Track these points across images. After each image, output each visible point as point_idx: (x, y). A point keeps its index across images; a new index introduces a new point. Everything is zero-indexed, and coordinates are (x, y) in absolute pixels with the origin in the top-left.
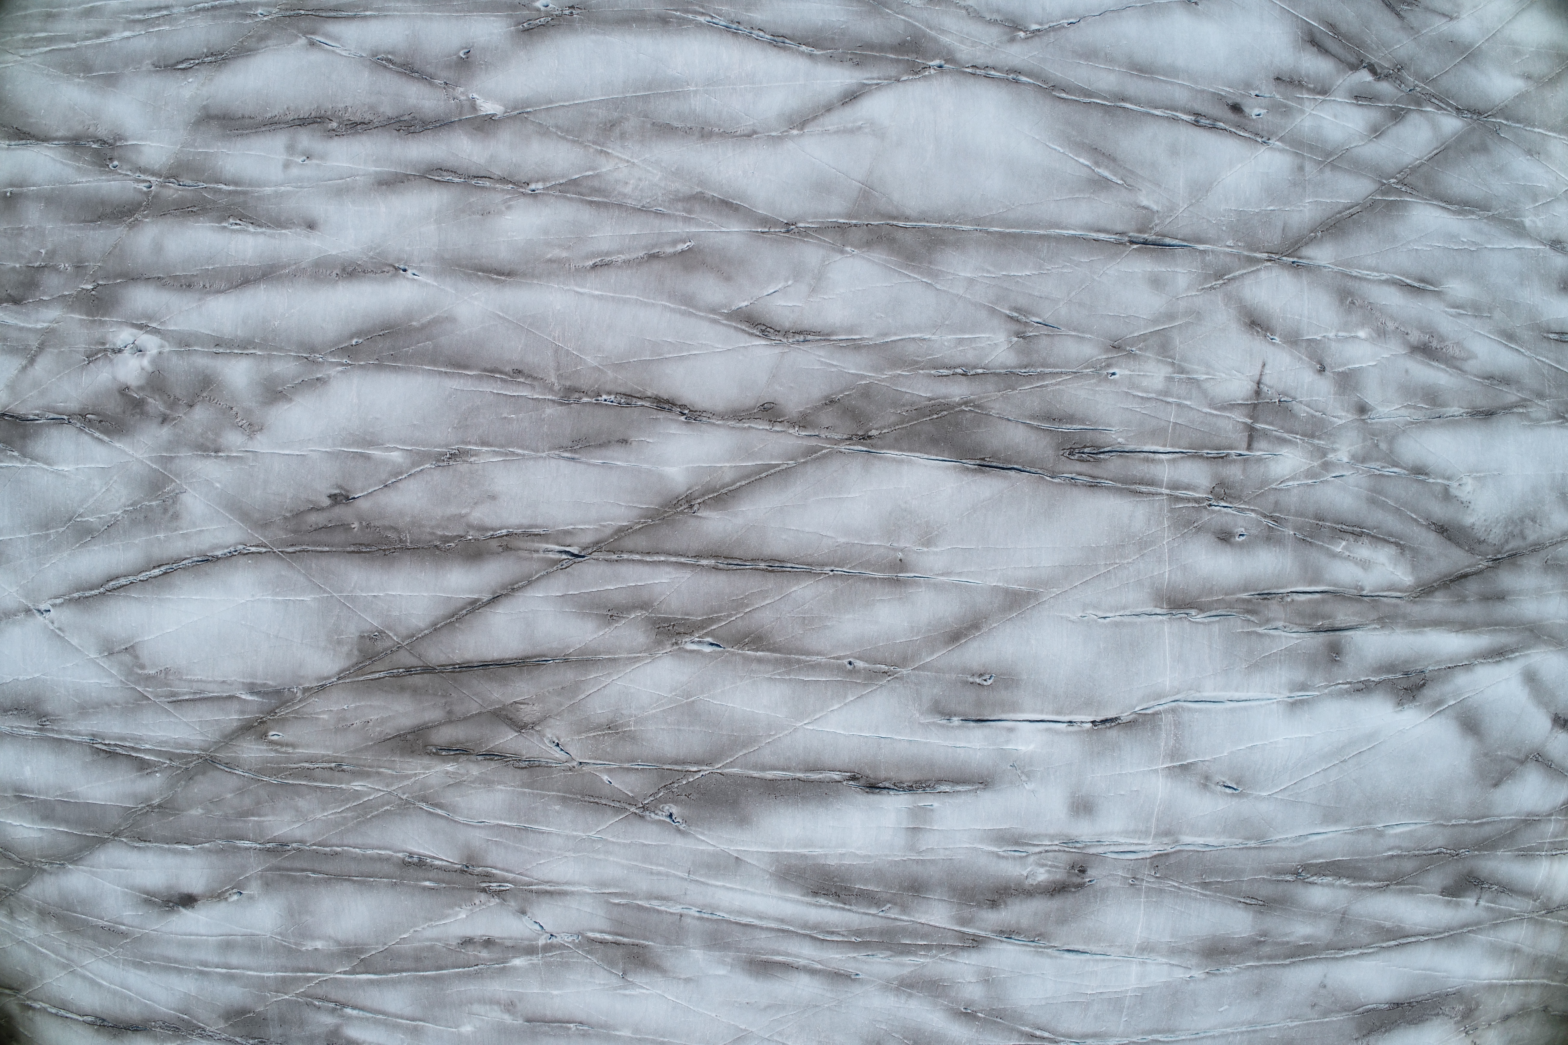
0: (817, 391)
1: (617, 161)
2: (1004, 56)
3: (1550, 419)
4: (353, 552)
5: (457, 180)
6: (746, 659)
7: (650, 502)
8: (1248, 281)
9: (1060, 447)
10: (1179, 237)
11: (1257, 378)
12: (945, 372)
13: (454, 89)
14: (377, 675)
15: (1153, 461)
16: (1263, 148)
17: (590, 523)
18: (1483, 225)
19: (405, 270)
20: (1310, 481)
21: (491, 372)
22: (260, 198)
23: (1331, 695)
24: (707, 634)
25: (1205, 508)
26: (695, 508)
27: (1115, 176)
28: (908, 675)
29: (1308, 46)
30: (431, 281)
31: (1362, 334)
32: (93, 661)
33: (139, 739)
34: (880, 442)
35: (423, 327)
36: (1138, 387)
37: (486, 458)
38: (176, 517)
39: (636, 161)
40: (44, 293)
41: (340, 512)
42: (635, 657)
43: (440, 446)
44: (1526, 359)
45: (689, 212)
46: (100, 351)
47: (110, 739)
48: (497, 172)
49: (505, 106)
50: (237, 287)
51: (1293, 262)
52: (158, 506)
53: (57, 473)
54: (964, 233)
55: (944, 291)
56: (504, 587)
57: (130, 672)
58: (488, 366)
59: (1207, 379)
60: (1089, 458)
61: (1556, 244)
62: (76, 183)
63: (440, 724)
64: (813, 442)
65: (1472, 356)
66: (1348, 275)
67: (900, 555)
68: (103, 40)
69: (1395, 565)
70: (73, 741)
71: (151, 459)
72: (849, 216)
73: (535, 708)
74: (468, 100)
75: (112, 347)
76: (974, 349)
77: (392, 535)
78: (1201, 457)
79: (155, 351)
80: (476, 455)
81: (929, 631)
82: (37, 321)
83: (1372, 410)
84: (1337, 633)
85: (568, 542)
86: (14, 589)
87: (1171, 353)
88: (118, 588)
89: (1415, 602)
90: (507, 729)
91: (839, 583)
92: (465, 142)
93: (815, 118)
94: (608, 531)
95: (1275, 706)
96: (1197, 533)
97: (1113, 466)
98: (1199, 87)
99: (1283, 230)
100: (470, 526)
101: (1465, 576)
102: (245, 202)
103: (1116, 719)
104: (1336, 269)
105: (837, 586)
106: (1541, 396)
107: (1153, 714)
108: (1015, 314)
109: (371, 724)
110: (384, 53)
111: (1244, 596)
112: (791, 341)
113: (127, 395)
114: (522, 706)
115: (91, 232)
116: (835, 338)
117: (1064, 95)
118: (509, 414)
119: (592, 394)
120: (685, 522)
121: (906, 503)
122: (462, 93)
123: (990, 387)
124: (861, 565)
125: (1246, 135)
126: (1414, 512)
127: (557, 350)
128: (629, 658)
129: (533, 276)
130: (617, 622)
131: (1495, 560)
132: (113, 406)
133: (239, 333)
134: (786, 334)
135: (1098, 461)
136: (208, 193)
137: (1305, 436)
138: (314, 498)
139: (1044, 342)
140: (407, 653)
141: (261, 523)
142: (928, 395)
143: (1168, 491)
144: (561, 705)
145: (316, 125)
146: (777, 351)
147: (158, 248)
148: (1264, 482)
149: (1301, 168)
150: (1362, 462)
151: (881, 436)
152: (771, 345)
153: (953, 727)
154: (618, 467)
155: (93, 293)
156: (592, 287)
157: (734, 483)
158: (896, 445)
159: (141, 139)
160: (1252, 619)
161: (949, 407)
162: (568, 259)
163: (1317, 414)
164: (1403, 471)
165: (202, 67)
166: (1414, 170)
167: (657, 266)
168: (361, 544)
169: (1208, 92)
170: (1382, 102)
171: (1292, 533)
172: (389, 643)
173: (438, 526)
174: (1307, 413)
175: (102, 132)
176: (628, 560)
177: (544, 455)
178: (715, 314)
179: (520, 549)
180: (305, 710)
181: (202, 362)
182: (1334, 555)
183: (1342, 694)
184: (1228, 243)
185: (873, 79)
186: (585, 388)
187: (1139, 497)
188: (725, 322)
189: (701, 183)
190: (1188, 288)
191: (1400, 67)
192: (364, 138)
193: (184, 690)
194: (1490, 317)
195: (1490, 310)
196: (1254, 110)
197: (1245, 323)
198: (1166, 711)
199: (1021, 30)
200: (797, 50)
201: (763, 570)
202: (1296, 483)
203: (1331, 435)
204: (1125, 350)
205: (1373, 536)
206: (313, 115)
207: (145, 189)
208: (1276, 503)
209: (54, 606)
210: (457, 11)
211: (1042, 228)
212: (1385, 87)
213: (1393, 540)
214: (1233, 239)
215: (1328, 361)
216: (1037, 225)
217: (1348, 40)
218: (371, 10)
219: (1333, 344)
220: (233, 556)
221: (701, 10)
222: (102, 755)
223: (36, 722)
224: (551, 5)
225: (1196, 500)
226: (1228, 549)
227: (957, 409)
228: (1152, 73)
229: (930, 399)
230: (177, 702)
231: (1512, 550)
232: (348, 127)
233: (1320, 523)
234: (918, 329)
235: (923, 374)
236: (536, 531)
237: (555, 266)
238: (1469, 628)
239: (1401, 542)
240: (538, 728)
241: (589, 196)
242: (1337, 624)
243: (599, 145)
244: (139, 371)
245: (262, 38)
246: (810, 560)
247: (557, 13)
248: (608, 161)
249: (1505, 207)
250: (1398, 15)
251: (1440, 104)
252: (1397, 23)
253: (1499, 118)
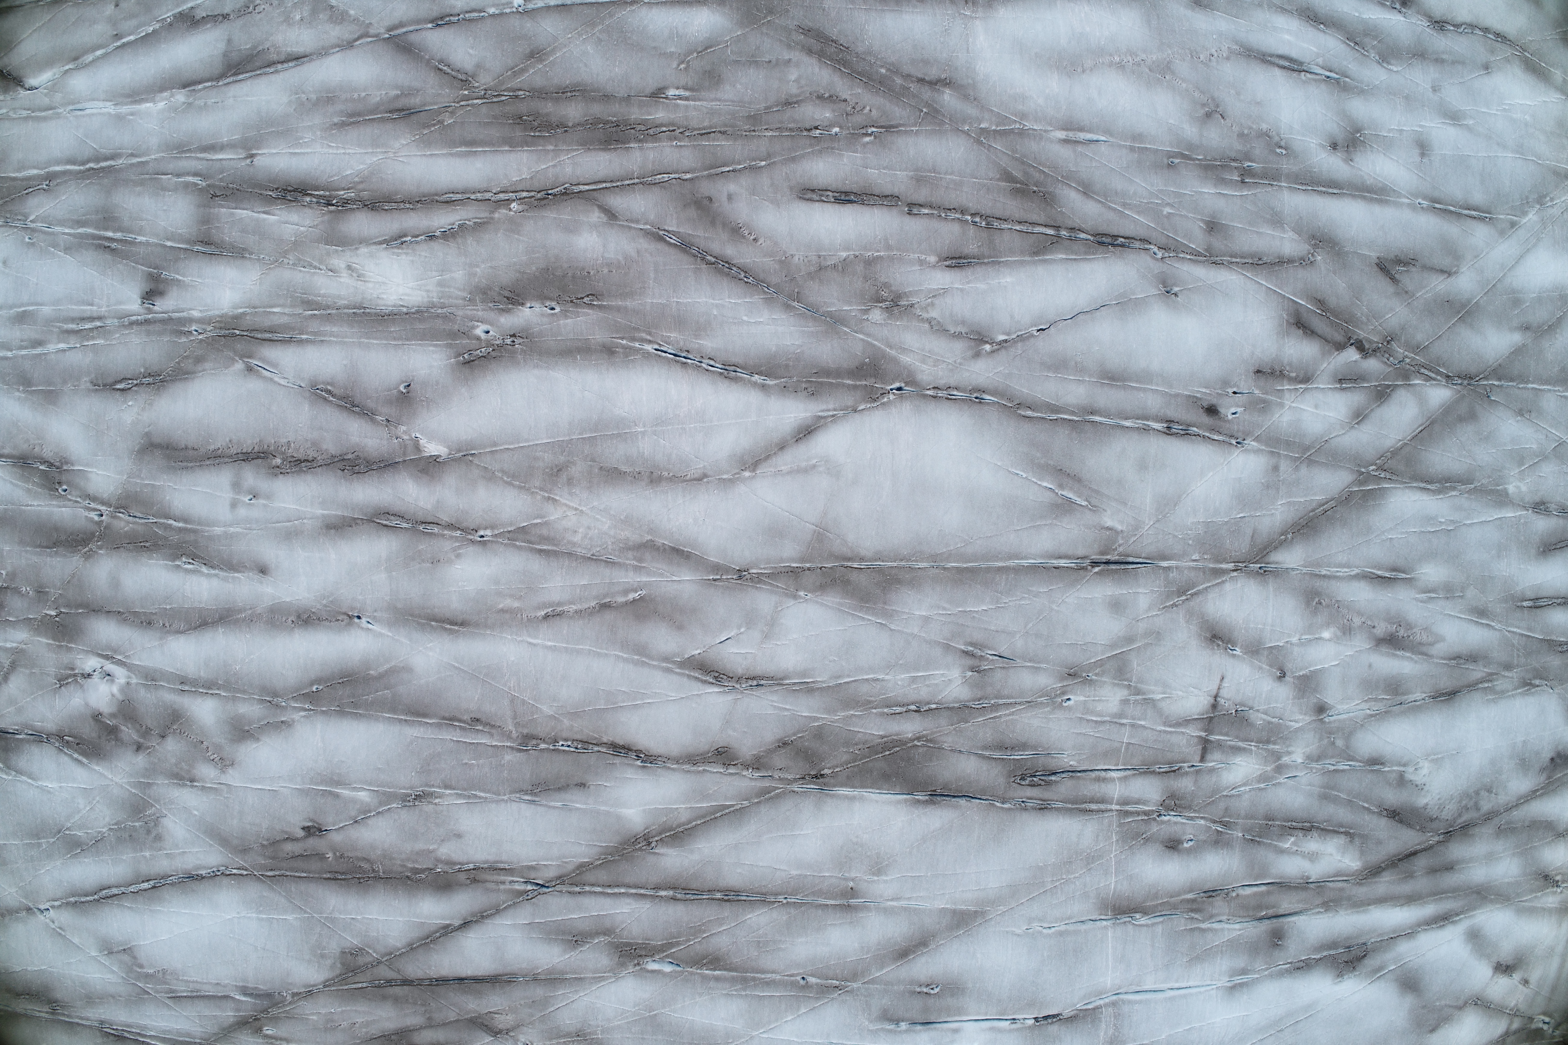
0: (770, 735)
1: (565, 509)
2: (967, 374)
3: (1516, 689)
4: (329, 879)
5: (405, 525)
6: (704, 978)
7: (610, 841)
8: (1212, 595)
9: (1011, 774)
10: (1143, 555)
11: (1214, 692)
12: (898, 709)
13: (396, 427)
14: (360, 985)
15: (1104, 780)
16: (1237, 452)
17: (552, 860)
18: (1464, 501)
19: (359, 617)
20: (1262, 786)
21: (450, 720)
22: (211, 538)
23: (1271, 976)
24: (667, 956)
25: (1154, 819)
26: (653, 845)
27: (1079, 497)
28: (859, 988)
29: (1294, 329)
30: (385, 631)
31: (1326, 635)
32: (94, 958)
33: (145, 1027)
34: (832, 781)
35: (381, 677)
36: (1092, 713)
37: (449, 800)
38: (159, 838)
39: (584, 509)
40: (10, 615)
41: (313, 843)
42: (600, 977)
43: (404, 788)
44: (1497, 633)
45: (640, 560)
46: (70, 676)
47: (117, 1025)
48: (445, 518)
49: (448, 447)
50: (196, 628)
51: (1260, 568)
52: (141, 827)
53: (42, 789)
54: (920, 571)
55: (899, 631)
56: (473, 915)
57: (130, 970)
58: (447, 715)
59: (1163, 698)
60: (1040, 782)
61: (1540, 507)
62: (27, 505)
63: (421, 1028)
64: (767, 783)
65: (1440, 639)
66: (1317, 575)
67: (851, 884)
68: (38, 351)
69: (1343, 853)
70: (83, 1025)
71: (129, 783)
72: (802, 560)
73: (508, 1017)
74: (411, 439)
75: (81, 672)
76: (928, 686)
77: (365, 866)
78: (1153, 772)
79: (123, 681)
80: (440, 797)
81: (879, 949)
82: (6, 641)
83: (1330, 709)
84: (1281, 920)
85: (533, 876)
86: (13, 890)
87: (1128, 675)
88: (111, 897)
89: (1360, 884)
90: (484, 1034)
91: (793, 911)
92: (411, 486)
93: (768, 457)
94: (570, 867)
95: (1214, 991)
96: (1144, 844)
97: (1065, 788)
98: (1173, 391)
99: (1252, 537)
100: (438, 860)
101: (1414, 854)
102: (196, 541)
103: (1058, 1015)
104: (1305, 570)
105: (790, 913)
106: (1508, 667)
107: (1094, 1009)
108: (971, 649)
109: (357, 1025)
110: (323, 383)
111: (1190, 896)
112: (744, 686)
113: (100, 721)
114: (496, 1016)
115: (48, 559)
116: (788, 682)
117: (1029, 413)
118: (470, 759)
119: (550, 741)
120: (644, 859)
121: (857, 837)
122: (405, 432)
123: (943, 722)
124: (813, 894)
125: (1220, 438)
126: (1367, 802)
127: (513, 699)
128: (594, 978)
129: (486, 626)
130: (582, 946)
131: (1447, 833)
132: (88, 731)
133: (202, 674)
134: (739, 680)
135: (1049, 783)
136: (159, 528)
137: (1260, 743)
138: (288, 830)
139: (999, 675)
140: (386, 968)
141: (240, 848)
142: (881, 733)
143: (1118, 807)
144: (533, 1016)
145: (260, 461)
146: (730, 697)
147: (115, 584)
148: (1216, 791)
149: (1276, 468)
150: (1317, 761)
151: (834, 775)
152: (724, 692)
153: (900, 1032)
154: (577, 809)
155: (57, 619)
156: (545, 637)
157: (690, 822)
158: (849, 782)
159: (87, 465)
160: (1196, 916)
161: (901, 743)
162: (519, 610)
163: (1274, 720)
164: (1357, 764)
165: (142, 388)
166: (1395, 452)
167: (609, 616)
168: (336, 872)
169: (1183, 395)
170: (1368, 382)
171: (1240, 835)
172: (368, 959)
173: (408, 859)
174: (1264, 720)
175: (48, 453)
176: (590, 893)
177: (505, 798)
178: (668, 663)
179: (486, 881)
180: (295, 1011)
181: (170, 697)
182: (1282, 851)
183: (1281, 974)
184: (1194, 558)
185: (829, 410)
186: (542, 735)
187: (1089, 815)
188: (678, 670)
189: (650, 531)
190: (1150, 609)
191: (1389, 339)
192: (309, 477)
193: (182, 989)
194: (1462, 597)
195: (1463, 589)
196: (1229, 409)
197: (1206, 638)
198: (1106, 1005)
199: (987, 342)
200: (749, 381)
201: (719, 900)
202: (1247, 788)
203: (1287, 739)
204: (1081, 677)
205: (1322, 830)
206: (256, 450)
207: (96, 518)
208: (1226, 809)
209: (53, 907)
210: (395, 339)
211: (1001, 560)
212: (1373, 365)
213: (1342, 830)
214: (1199, 553)
215: (1289, 666)
216: (996, 558)
217: (1336, 317)
218: (307, 334)
219: (1296, 649)
220: (216, 876)
221: (649, 337)
222: (111, 1038)
223: (47, 1006)
224: (491, 333)
225: (1146, 813)
226: (1175, 856)
227: (909, 745)
228: (1124, 380)
229: (882, 737)
230: (177, 998)
231: (1465, 822)
232: (292, 464)
233: (1270, 823)
234: (871, 670)
235: (876, 714)
236: (502, 866)
237: (507, 616)
238: (1415, 901)
239: (1351, 831)
240: (512, 1034)
241: (539, 544)
242: (1281, 911)
243: (546, 491)
244: (110, 697)
245: (199, 360)
246: (764, 891)
247: (498, 342)
248: (556, 509)
249: (1489, 477)
250: (1393, 279)
251: (1430, 374)
252: (1390, 289)
253: (1492, 380)
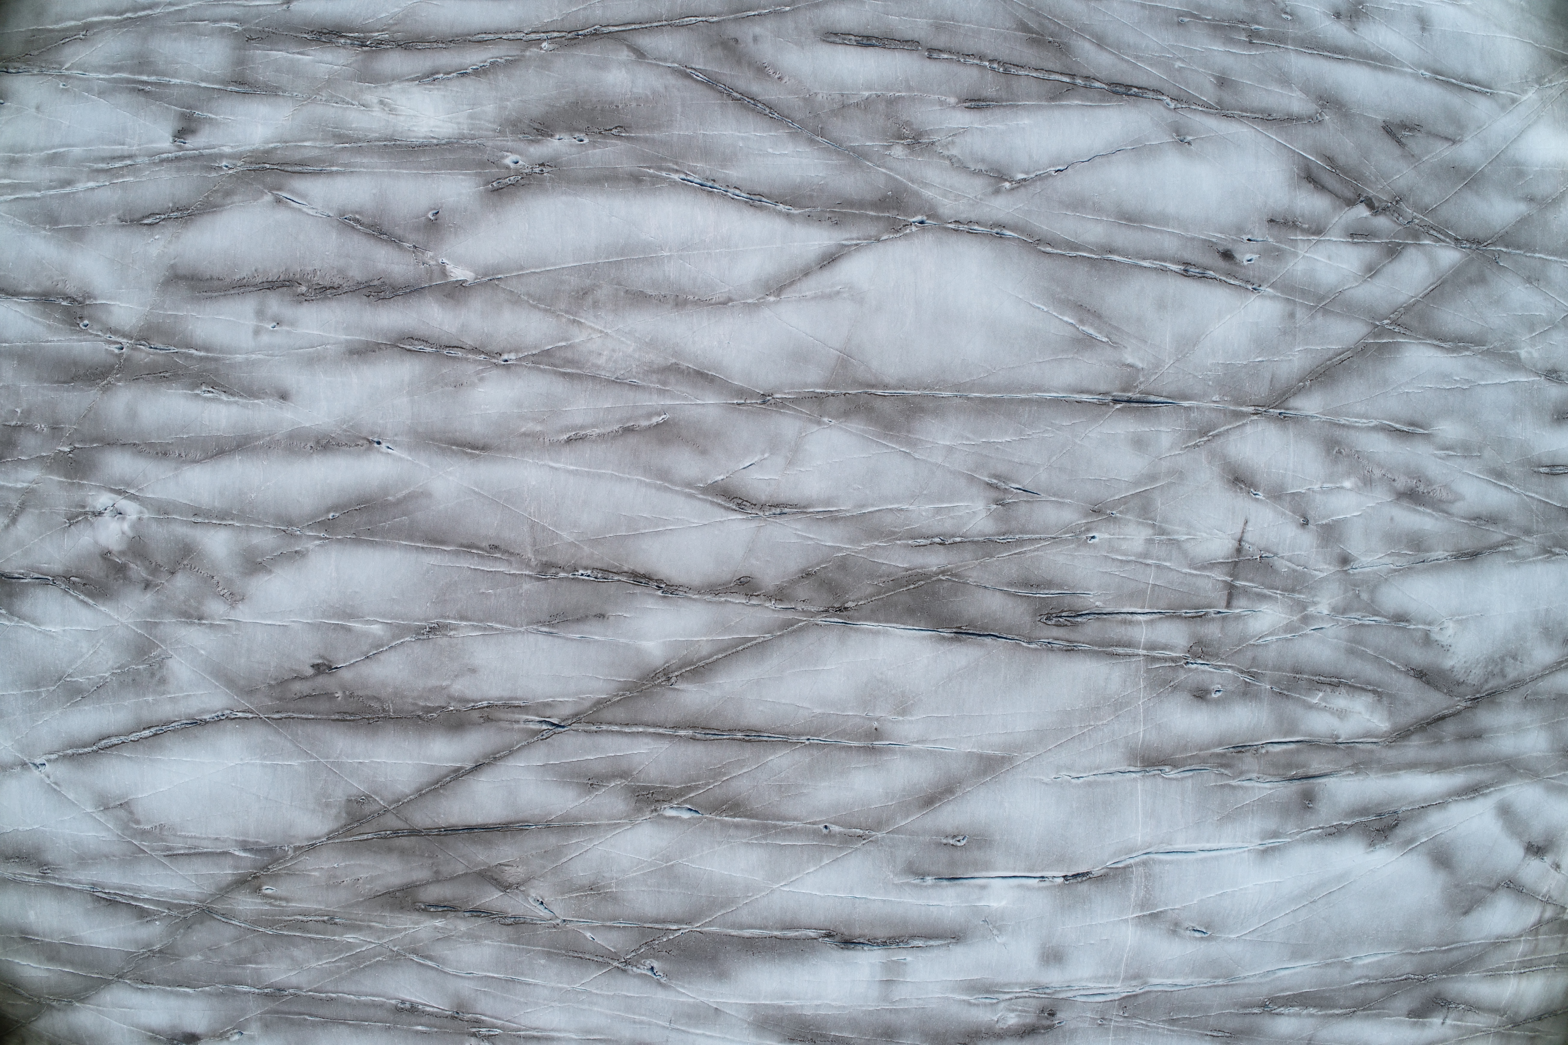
0: (794, 564)
1: (590, 331)
2: (988, 209)
3: (1536, 555)
4: (338, 720)
5: (428, 349)
6: (724, 825)
7: (628, 676)
8: (1233, 437)
9: (1037, 613)
10: (1164, 394)
11: (1238, 536)
12: (923, 542)
13: (423, 253)
14: (365, 837)
15: (1131, 622)
16: (1253, 297)
17: (568, 696)
18: (1477, 362)
19: (379, 443)
20: (1289, 636)
21: (468, 547)
22: (232, 366)
23: (1303, 841)
24: (685, 802)
25: (1182, 667)
26: (673, 680)
27: (1100, 333)
28: (883, 839)
29: (1304, 183)
30: (405, 455)
31: (1347, 484)
32: (89, 815)
33: (138, 890)
34: (856, 614)
35: (399, 502)
36: (1118, 551)
37: (465, 632)
38: (163, 681)
39: (609, 331)
40: (22, 453)
41: (322, 680)
42: (615, 824)
43: (419, 620)
44: (1515, 496)
45: (664, 383)
46: (80, 514)
47: (109, 888)
48: (469, 342)
49: (475, 272)
50: (212, 457)
51: (1280, 414)
52: (145, 669)
53: (45, 634)
54: (943, 400)
55: (923, 460)
56: (486, 756)
57: (125, 827)
58: (465, 542)
59: (1188, 539)
60: (1066, 623)
61: (1552, 374)
62: (47, 341)
63: (428, 883)
64: (790, 615)
65: (1459, 497)
66: (1335, 424)
67: (876, 724)
68: (68, 190)
69: (1372, 712)
70: (73, 889)
71: (135, 624)
72: (827, 386)
73: (519, 870)
74: (438, 265)
75: (92, 510)
76: (952, 518)
77: (375, 705)
78: (1180, 617)
79: (134, 517)
80: (455, 629)
81: (904, 796)
82: (17, 481)
83: (1354, 560)
84: (1311, 781)
85: (548, 714)
86: (9, 744)
87: (1152, 514)
88: (110, 747)
89: (1390, 747)
90: (493, 889)
91: (815, 752)
92: (436, 310)
93: (792, 283)
94: (587, 704)
95: (1246, 854)
96: (1172, 692)
97: (1091, 629)
98: (1189, 235)
99: (1271, 381)
100: (451, 698)
101: (1442, 718)
102: (217, 369)
103: (1088, 873)
104: (1324, 418)
105: (813, 755)
106: (1528, 532)
107: (1125, 868)
108: (995, 481)
109: (361, 881)
110: (352, 212)
111: (1219, 750)
112: (767, 514)
113: (109, 560)
114: (506, 868)
115: (65, 394)
116: (811, 510)
117: (1049, 249)
118: (488, 589)
119: (569, 569)
120: (663, 695)
121: (881, 673)
122: (432, 258)
123: (968, 556)
124: (837, 734)
125: (1237, 283)
126: (1394, 660)
127: (533, 525)
128: (609, 825)
129: (507, 450)
130: (597, 790)
131: (1474, 699)
132: (96, 570)
133: (216, 504)
134: (762, 507)
135: (1075, 624)
136: (180, 358)
137: (1286, 591)
138: (297, 668)
139: (1023, 509)
140: (393, 817)
141: (247, 689)
142: (905, 566)
143: (1145, 652)
144: (545, 868)
145: (285, 289)
146: (753, 525)
147: (132, 415)
148: (1242, 639)
149: (1292, 315)
150: (1343, 613)
151: (858, 608)
152: (747, 519)
153: (926, 887)
154: (596, 641)
155: (71, 455)
156: (566, 461)
157: (711, 656)
158: (873, 616)
159: (110, 298)
160: (1226, 772)
161: (926, 576)
162: (542, 433)
163: (1298, 568)
164: (1383, 620)
165: (169, 222)
166: (1408, 308)
167: (632, 440)
168: (345, 713)
169: (1199, 239)
170: (1378, 237)
171: (1269, 687)
172: (375, 807)
173: (420, 697)
174: (1289, 567)
175: (71, 289)
176: (608, 731)
177: (522, 629)
178: (691, 488)
179: (500, 720)
180: (297, 867)
181: (181, 530)
182: (1311, 707)
183: (1313, 839)
184: (1214, 399)
185: (853, 239)
186: (561, 563)
187: (1116, 659)
188: (701, 496)
189: (675, 354)
190: (1171, 448)
191: (1398, 199)
192: (334, 304)
193: (179, 846)
194: (1479, 457)
195: (1480, 449)
196: (1245, 256)
197: (1229, 481)
198: (1137, 864)
199: (1006, 180)
200: (774, 210)
201: (740, 740)
202: (1274, 638)
203: (1312, 588)
204: (1105, 514)
205: (1350, 686)
206: (282, 278)
207: (117, 351)
208: (1254, 659)
209: (49, 761)
210: (425, 169)
211: (1024, 391)
212: (1382, 222)
213: (1370, 688)
214: (1220, 394)
215: (1311, 514)
216: (1019, 390)
217: (1345, 174)
218: (337, 166)
219: (1318, 497)
220: (221, 720)
221: (675, 167)
222: (103, 902)
223: (38, 870)
224: (520, 162)
225: (1173, 660)
226: (1204, 706)
227: (934, 579)
228: (1141, 221)
229: (907, 570)
230: (173, 857)
231: (1491, 689)
232: (317, 291)
233: (1297, 676)
234: (896, 499)
235: (900, 545)
236: (516, 703)
237: (529, 440)
238: (1445, 768)
239: (1379, 690)
240: (522, 888)
241: (563, 367)
242: (1311, 772)
243: (572, 314)
244: (120, 535)
245: (228, 194)
246: (787, 730)
247: (527, 171)
248: (581, 332)
249: (1501, 340)
250: (1399, 142)
251: (1439, 236)
252: (1397, 151)
253: (1499, 246)
